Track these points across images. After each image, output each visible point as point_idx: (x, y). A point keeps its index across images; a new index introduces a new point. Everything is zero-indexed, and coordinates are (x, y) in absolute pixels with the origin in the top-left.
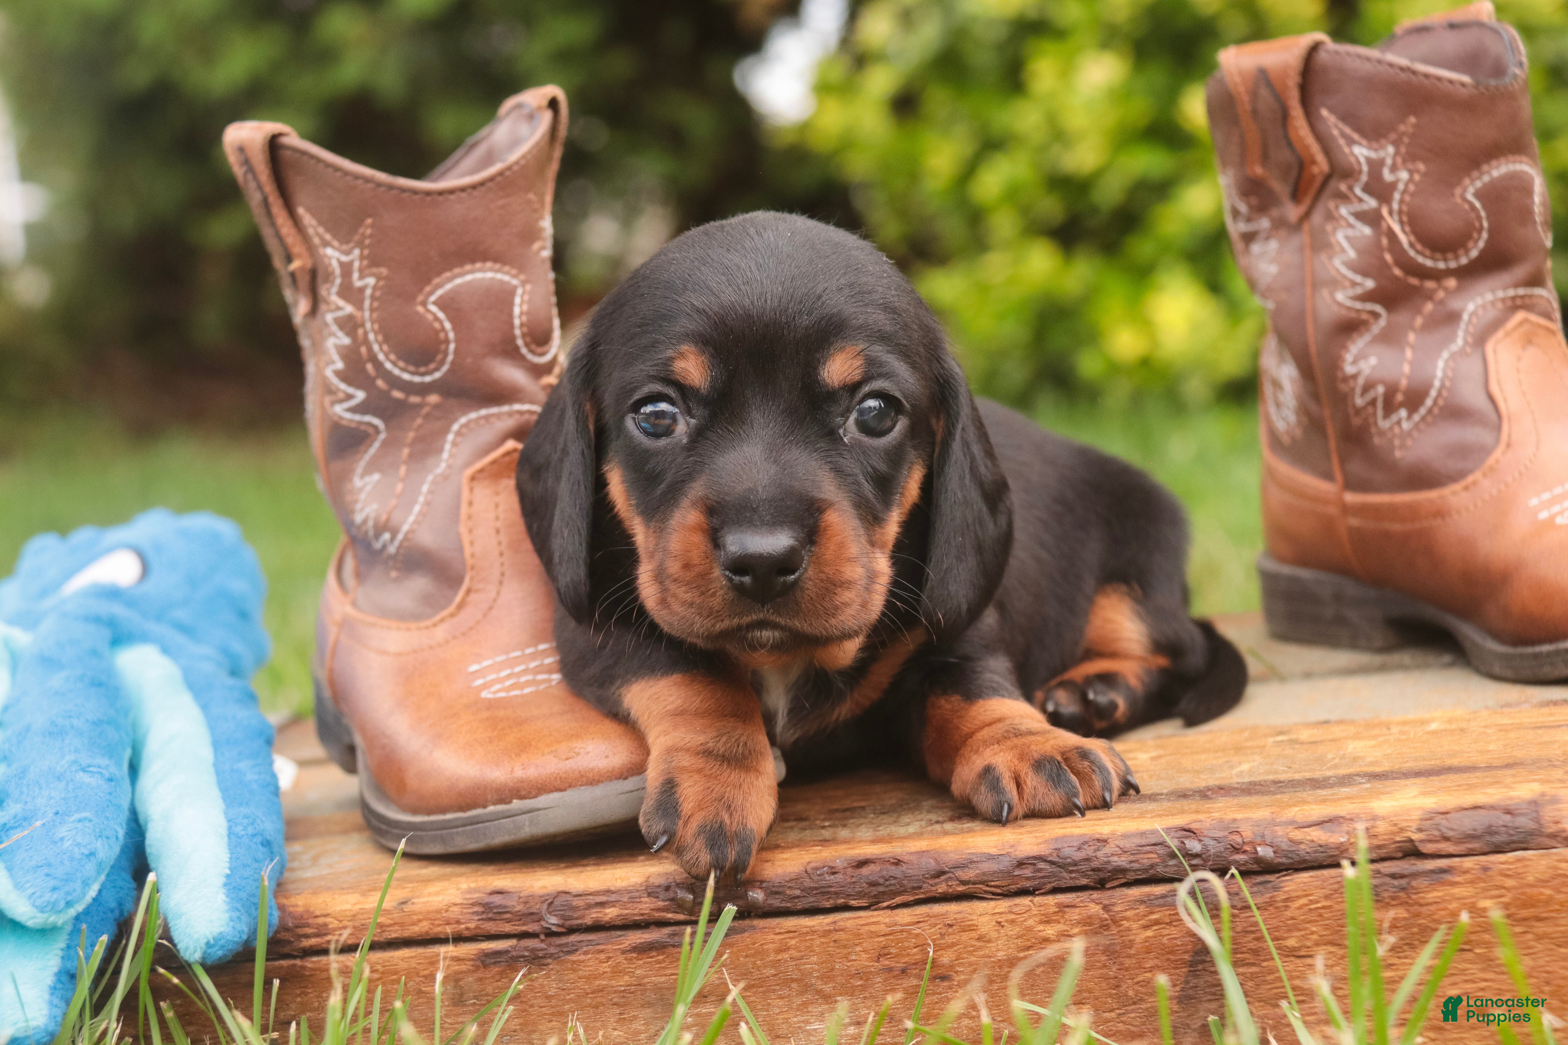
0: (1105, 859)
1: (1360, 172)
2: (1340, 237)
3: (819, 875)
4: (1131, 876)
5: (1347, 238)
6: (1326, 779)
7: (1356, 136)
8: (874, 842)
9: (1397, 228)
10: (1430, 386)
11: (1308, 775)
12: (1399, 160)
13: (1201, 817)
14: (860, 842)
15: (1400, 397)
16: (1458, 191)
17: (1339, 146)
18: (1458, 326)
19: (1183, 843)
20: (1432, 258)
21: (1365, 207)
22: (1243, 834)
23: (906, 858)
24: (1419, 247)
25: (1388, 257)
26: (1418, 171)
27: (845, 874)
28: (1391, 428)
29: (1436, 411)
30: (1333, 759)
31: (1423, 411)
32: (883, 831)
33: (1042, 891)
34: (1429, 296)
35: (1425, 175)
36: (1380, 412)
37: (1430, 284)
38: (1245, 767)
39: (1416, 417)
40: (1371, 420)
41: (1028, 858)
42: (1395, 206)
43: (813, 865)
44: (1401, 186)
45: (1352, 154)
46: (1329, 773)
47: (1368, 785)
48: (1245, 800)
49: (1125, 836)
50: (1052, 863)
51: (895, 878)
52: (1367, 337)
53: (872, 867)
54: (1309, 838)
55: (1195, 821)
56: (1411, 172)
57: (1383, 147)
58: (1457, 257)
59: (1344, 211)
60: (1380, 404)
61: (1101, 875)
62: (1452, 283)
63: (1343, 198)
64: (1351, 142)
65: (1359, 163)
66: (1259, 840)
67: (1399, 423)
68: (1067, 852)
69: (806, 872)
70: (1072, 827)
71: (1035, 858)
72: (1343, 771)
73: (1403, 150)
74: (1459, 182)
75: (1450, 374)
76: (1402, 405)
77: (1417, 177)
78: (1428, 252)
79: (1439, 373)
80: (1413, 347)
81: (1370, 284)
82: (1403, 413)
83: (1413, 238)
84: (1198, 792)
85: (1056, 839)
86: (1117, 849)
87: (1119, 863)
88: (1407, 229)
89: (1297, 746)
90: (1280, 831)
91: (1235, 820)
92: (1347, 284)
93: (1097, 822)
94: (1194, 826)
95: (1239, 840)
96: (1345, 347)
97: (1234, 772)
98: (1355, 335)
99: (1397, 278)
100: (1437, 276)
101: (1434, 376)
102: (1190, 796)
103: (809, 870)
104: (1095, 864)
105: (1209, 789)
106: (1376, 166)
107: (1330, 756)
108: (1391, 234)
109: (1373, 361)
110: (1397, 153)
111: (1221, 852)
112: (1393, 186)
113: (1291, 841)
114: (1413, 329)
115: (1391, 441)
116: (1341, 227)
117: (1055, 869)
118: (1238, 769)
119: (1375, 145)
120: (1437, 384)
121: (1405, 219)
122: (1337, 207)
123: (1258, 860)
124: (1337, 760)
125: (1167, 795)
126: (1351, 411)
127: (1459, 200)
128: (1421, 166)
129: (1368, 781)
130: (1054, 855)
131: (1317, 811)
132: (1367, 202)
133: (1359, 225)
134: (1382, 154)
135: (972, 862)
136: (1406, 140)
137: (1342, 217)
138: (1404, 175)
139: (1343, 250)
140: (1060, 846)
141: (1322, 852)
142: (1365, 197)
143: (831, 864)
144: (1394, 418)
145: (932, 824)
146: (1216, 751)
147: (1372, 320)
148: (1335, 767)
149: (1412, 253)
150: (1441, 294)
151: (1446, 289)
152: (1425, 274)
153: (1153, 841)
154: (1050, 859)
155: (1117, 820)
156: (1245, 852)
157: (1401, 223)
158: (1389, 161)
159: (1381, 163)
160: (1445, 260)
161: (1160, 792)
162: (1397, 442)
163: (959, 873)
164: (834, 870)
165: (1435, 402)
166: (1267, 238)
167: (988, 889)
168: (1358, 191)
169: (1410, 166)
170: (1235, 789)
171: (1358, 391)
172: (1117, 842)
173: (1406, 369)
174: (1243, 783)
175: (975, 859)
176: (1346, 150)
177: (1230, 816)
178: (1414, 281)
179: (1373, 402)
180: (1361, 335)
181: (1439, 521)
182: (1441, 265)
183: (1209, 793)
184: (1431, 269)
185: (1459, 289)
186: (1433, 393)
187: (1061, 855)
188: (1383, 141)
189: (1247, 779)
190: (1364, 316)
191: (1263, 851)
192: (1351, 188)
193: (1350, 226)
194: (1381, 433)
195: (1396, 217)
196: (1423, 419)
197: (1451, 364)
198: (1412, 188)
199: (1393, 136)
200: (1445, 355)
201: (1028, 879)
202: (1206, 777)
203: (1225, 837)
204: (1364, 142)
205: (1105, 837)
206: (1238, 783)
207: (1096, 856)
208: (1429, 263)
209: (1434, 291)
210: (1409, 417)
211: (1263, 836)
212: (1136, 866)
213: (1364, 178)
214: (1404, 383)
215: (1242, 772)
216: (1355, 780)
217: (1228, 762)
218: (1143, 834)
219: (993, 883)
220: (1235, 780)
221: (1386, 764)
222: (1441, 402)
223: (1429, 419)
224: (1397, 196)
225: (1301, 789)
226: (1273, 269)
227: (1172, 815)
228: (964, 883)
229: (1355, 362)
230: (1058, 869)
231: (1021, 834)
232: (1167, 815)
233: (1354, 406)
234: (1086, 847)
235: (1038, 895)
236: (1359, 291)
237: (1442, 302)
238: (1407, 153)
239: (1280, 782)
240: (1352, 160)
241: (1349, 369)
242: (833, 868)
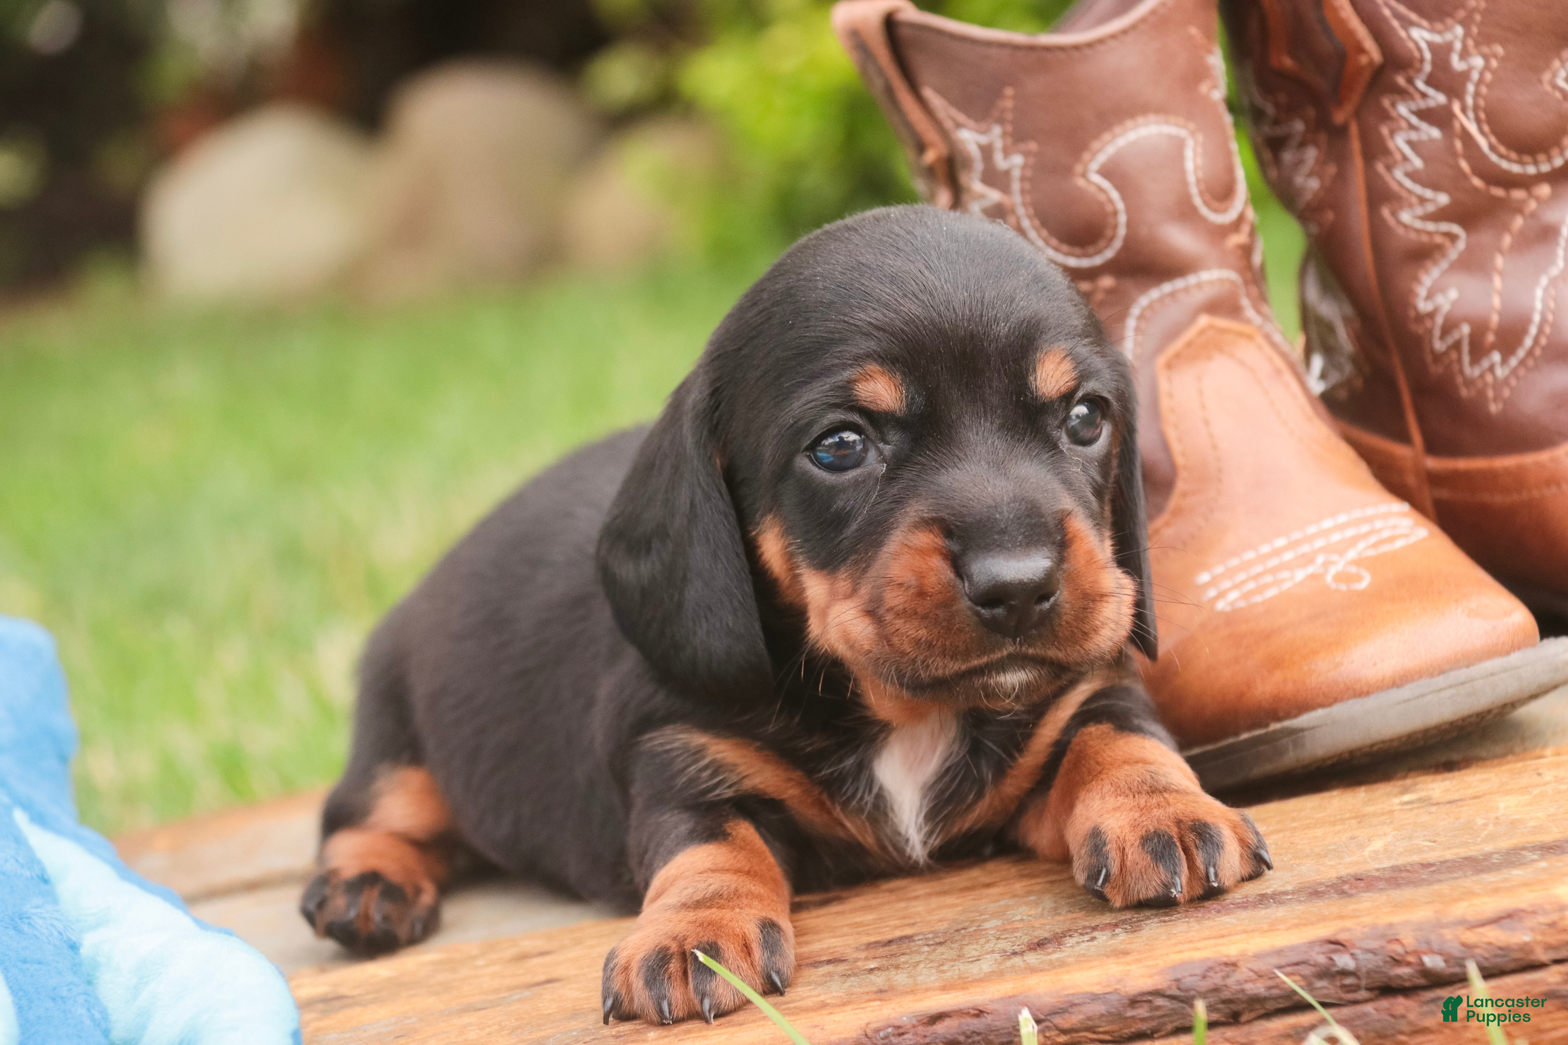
0: (1238, 988)
1: (1422, 60)
2: (1400, 142)
3: (883, 1039)
4: (1271, 1006)
5: (1410, 143)
6: (1488, 856)
7: (1413, 16)
8: (945, 988)
9: (1472, 128)
10: (1528, 321)
11: (1463, 852)
12: (1470, 43)
13: (1348, 924)
14: (927, 990)
15: (1490, 338)
16: (1547, 76)
17: (1392, 29)
18: (1557, 244)
19: (1331, 959)
20: (1521, 163)
21: (1431, 103)
22: (1404, 942)
23: (990, 1007)
24: (1502, 149)
25: (1464, 165)
26: (1495, 56)
27: (915, 1034)
28: (1482, 376)
29: (1538, 352)
30: (1486, 825)
31: (1521, 353)
32: (952, 972)
33: (1163, 1033)
34: (1518, 209)
35: (1503, 60)
36: (1466, 358)
37: (1518, 194)
38: (1378, 844)
39: (1513, 362)
40: (1456, 368)
41: (1143, 994)
42: (1469, 101)
43: (874, 1026)
44: (1475, 76)
45: (1410, 38)
46: (1488, 848)
47: (1543, 864)
48: (1397, 894)
49: (1257, 956)
50: (1172, 998)
51: (979, 1034)
52: (1444, 264)
53: (947, 1022)
54: (1485, 940)
55: (1342, 930)
56: (1486, 58)
57: (1449, 29)
58: (1549, 159)
59: (1403, 109)
60: (1466, 349)
61: (1234, 1007)
62: (1544, 190)
63: (1403, 94)
64: (1407, 24)
65: (1419, 49)
66: (1424, 947)
67: (1491, 369)
68: (1189, 982)
69: (866, 1035)
70: (1190, 950)
71: (1150, 993)
72: (1505, 844)
73: (1475, 30)
74: (1547, 65)
75: (1552, 304)
76: (1493, 347)
77: (1494, 63)
78: (1513, 155)
79: (1539, 305)
80: (1501, 274)
81: (1443, 199)
82: (1496, 357)
83: (1493, 140)
84: (1332, 886)
85: (1174, 968)
86: (1251, 974)
87: (1255, 991)
88: (1486, 128)
89: (1434, 809)
90: (1448, 934)
91: (1391, 925)
92: (1414, 200)
93: (1220, 941)
94: (1341, 937)
95: (1399, 949)
96: (1416, 279)
97: (1366, 853)
98: (1429, 263)
99: (1476, 190)
100: (1525, 183)
101: (1532, 309)
102: (1323, 892)
103: (870, 1033)
104: (1226, 995)
105: (1343, 881)
106: (1441, 53)
107: (1480, 822)
108: (1466, 136)
109: (1453, 294)
110: (1467, 34)
111: (1379, 967)
112: (1465, 76)
113: (1464, 945)
114: (1501, 251)
115: (1482, 393)
116: (1400, 129)
117: (1175, 1005)
118: (1370, 848)
119: (1439, 26)
120: (1537, 318)
121: (1482, 116)
122: (1393, 105)
123: (1425, 973)
124: (1491, 827)
125: (1293, 893)
126: (1429, 359)
127: (1548, 88)
128: (1499, 50)
129: (1542, 858)
130: (1174, 987)
131: (1491, 905)
132: (1433, 98)
133: (1424, 126)
134: (1448, 37)
135: (1074, 1005)
136: (1478, 17)
137: (1401, 116)
138: (1478, 62)
139: (1405, 159)
140: (1179, 976)
141: (1504, 956)
142: (1430, 91)
143: (897, 1023)
144: (1485, 364)
145: (1009, 957)
146: (1334, 823)
147: (1447, 243)
148: (1491, 837)
149: (1494, 158)
150: (1532, 205)
151: (1538, 199)
152: (1509, 182)
153: (1295, 959)
154: (1169, 992)
155: (1244, 936)
156: (1409, 964)
157: (1478, 121)
158: (1458, 46)
159: (1448, 48)
160: (1536, 163)
161: (1283, 889)
162: (1490, 393)
163: (1058, 1020)
164: (901, 1031)
165: (1536, 341)
166: (1302, 144)
167: (1095, 1036)
168: (1420, 85)
169: (1485, 50)
170: (1378, 879)
171: (1437, 333)
172: (1250, 965)
173: (1496, 302)
174: (1384, 869)
175: (1076, 1001)
176: (1402, 33)
177: (1384, 919)
178: (1498, 192)
179: (1457, 346)
180: (1435, 263)
181: (1554, 489)
182: (1531, 170)
183: (1346, 887)
184: (1519, 175)
185: (1554, 196)
186: (1533, 330)
187: (1182, 986)
188: (1449, 21)
189: (1387, 864)
190: (1438, 239)
191: (1433, 962)
192: (1410, 81)
193: (1412, 127)
194: (1469, 383)
195: (1471, 114)
196: (1522, 362)
197: (1552, 292)
198: (1488, 77)
199: (1461, 14)
200: (1544, 281)
201: (1143, 1020)
202: (1333, 863)
203: (1382, 947)
204: (1425, 23)
205: (1233, 959)
206: (1378, 870)
207: (1226, 986)
208: (1516, 168)
209: (1524, 202)
210: (1504, 361)
211: (1428, 943)
212: (1275, 992)
213: (1428, 68)
214: (1495, 319)
215: (1376, 852)
216: (1524, 857)
217: (1352, 838)
218: (1279, 952)
219: (1101, 1029)
220: (1372, 866)
221: (1555, 830)
222: (1543, 341)
223: (1530, 363)
224: (1471, 88)
225: (1460, 873)
226: (1314, 184)
227: (1312, 924)
228: (1064, 1032)
229: (1430, 296)
230: (1181, 1005)
231: (1128, 964)
232: (1305, 925)
233: (1432, 351)
234: (1211, 974)
235: (1158, 1038)
236: (1430, 208)
237: (1533, 215)
238: (1479, 33)
239: (1430, 865)
240: (1411, 45)
241: (1424, 306)
242: (899, 1027)
